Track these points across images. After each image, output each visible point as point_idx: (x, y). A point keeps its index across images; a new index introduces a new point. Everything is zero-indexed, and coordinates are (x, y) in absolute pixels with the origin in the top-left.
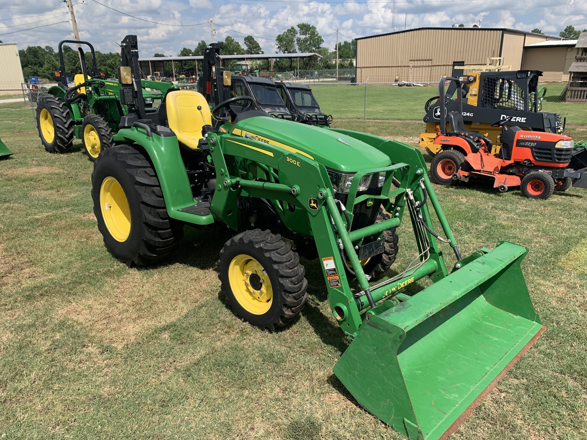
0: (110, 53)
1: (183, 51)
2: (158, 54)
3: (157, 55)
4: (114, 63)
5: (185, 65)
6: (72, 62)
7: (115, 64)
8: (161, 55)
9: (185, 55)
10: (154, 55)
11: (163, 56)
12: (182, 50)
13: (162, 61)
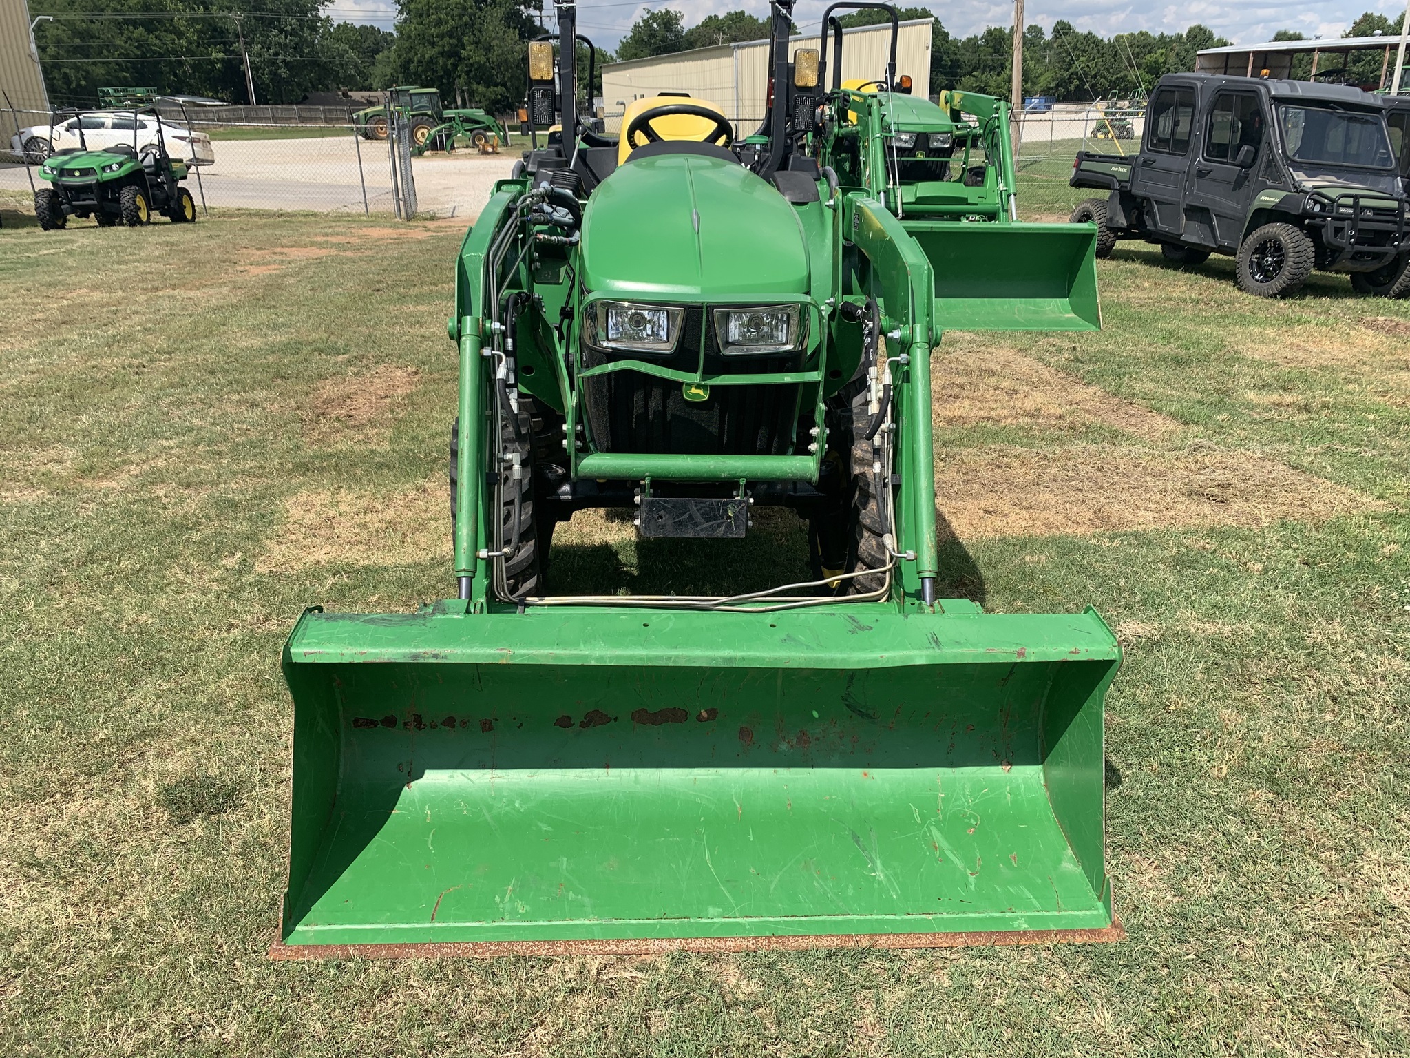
0: (1162, 34)
1: (1361, 22)
2: (1285, 33)
3: (1280, 37)
4: (1161, 60)
5: (1357, 61)
6: (1064, 61)
7: (1165, 62)
8: (1295, 34)
9: (1364, 34)
10: (1273, 36)
11: (1298, 37)
12: (1358, 18)
13: (1290, 52)
